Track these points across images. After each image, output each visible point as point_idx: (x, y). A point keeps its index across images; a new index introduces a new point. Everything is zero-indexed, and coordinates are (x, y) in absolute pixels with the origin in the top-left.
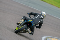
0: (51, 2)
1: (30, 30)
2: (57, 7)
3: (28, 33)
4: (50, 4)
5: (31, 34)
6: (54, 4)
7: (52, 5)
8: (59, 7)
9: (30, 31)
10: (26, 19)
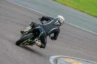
1: (37, 40)
2: (73, 8)
3: (37, 45)
4: (62, 4)
5: (41, 47)
8: (76, 9)
9: (40, 43)
10: (35, 25)
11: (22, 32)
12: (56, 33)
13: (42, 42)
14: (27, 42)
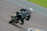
0: (35, 1)
1: (20, 21)
2: (40, 5)
4: (34, 3)
6: (37, 3)
7: (36, 3)
8: (41, 5)
11: (12, 17)
12: (29, 17)
13: (22, 21)
14: (15, 21)
